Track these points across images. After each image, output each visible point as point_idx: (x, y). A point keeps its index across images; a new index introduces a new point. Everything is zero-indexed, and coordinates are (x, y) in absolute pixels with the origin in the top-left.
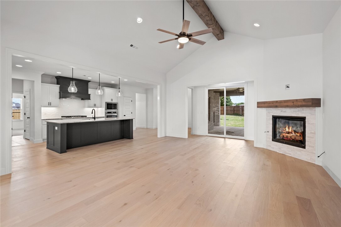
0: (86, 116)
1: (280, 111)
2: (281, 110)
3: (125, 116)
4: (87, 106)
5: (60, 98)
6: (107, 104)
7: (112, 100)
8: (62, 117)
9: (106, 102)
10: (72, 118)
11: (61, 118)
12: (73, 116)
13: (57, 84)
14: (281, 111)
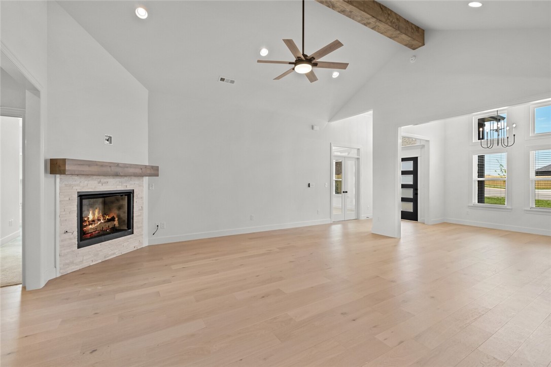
1: (96, 182)
2: (99, 180)
14: (99, 183)
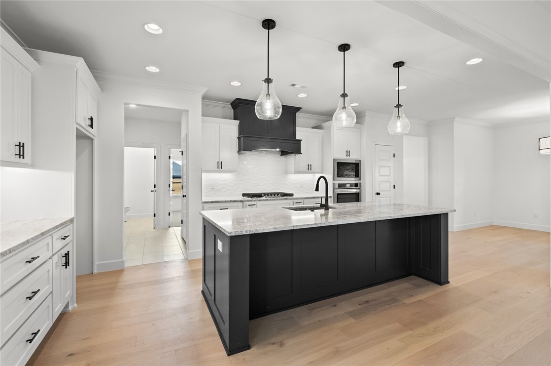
0: (292, 195)
3: (378, 194)
4: (293, 169)
5: (240, 150)
6: (338, 163)
7: (348, 154)
8: (244, 195)
9: (334, 160)
10: (264, 200)
11: (241, 198)
12: (265, 194)
13: (234, 119)
